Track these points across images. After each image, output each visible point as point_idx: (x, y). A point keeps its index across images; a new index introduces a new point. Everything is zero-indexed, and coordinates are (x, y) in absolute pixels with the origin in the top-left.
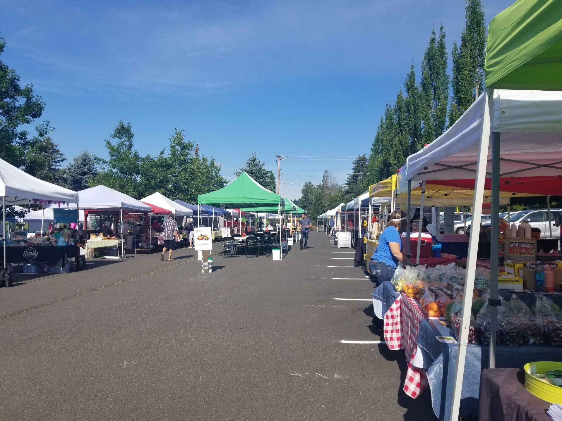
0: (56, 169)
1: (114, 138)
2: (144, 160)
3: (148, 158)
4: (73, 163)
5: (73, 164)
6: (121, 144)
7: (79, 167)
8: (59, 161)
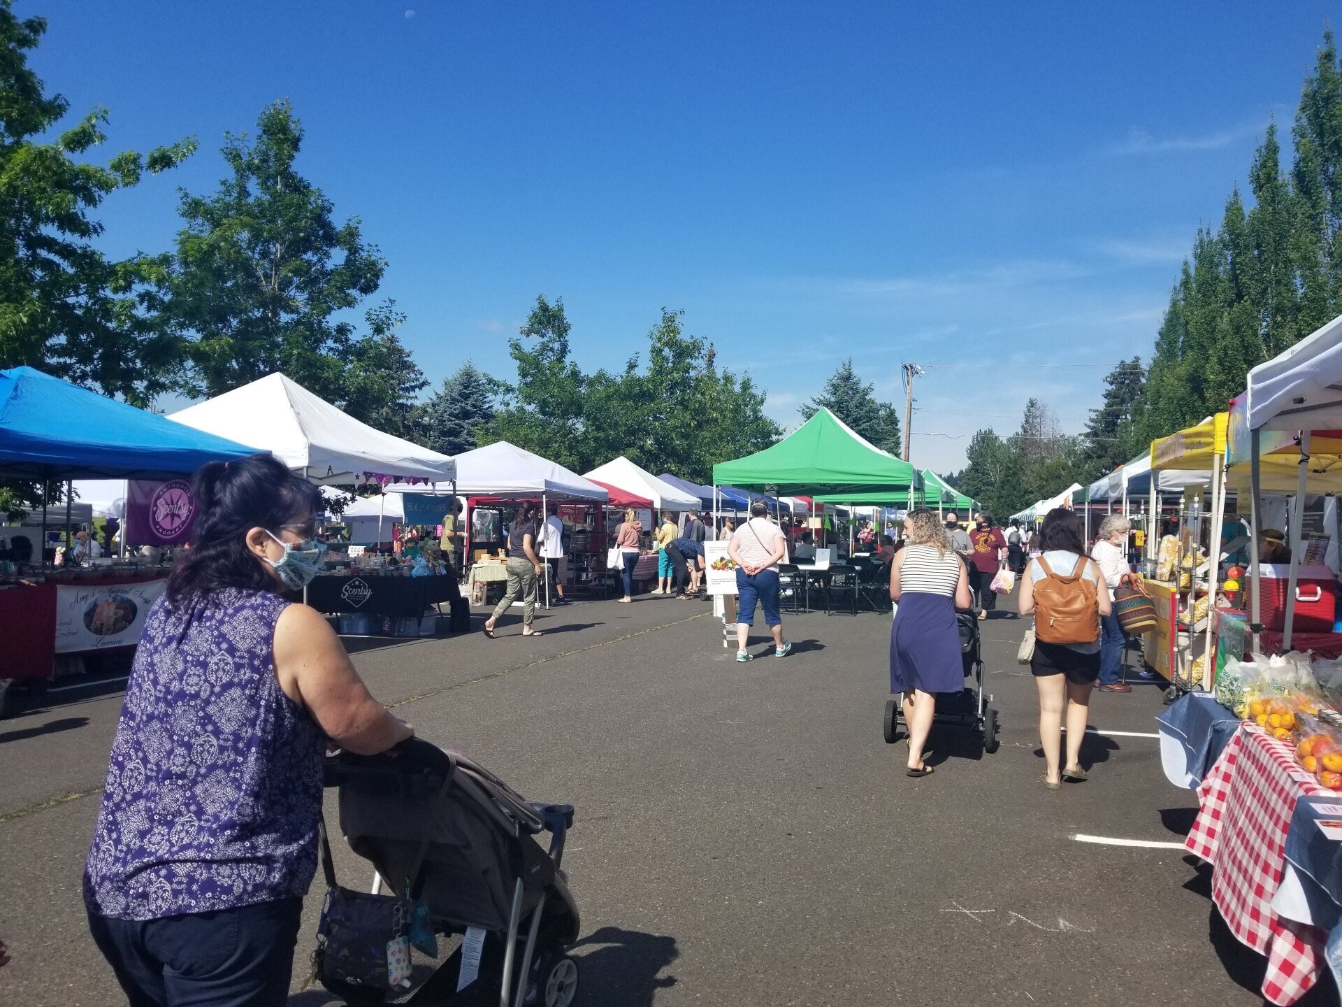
0: (406, 405)
1: (528, 336)
2: (591, 383)
3: (601, 377)
4: (441, 391)
5: (442, 394)
6: (545, 348)
7: (454, 401)
8: (413, 388)
